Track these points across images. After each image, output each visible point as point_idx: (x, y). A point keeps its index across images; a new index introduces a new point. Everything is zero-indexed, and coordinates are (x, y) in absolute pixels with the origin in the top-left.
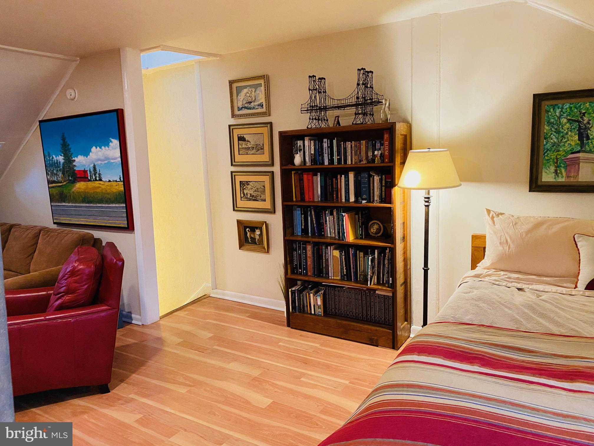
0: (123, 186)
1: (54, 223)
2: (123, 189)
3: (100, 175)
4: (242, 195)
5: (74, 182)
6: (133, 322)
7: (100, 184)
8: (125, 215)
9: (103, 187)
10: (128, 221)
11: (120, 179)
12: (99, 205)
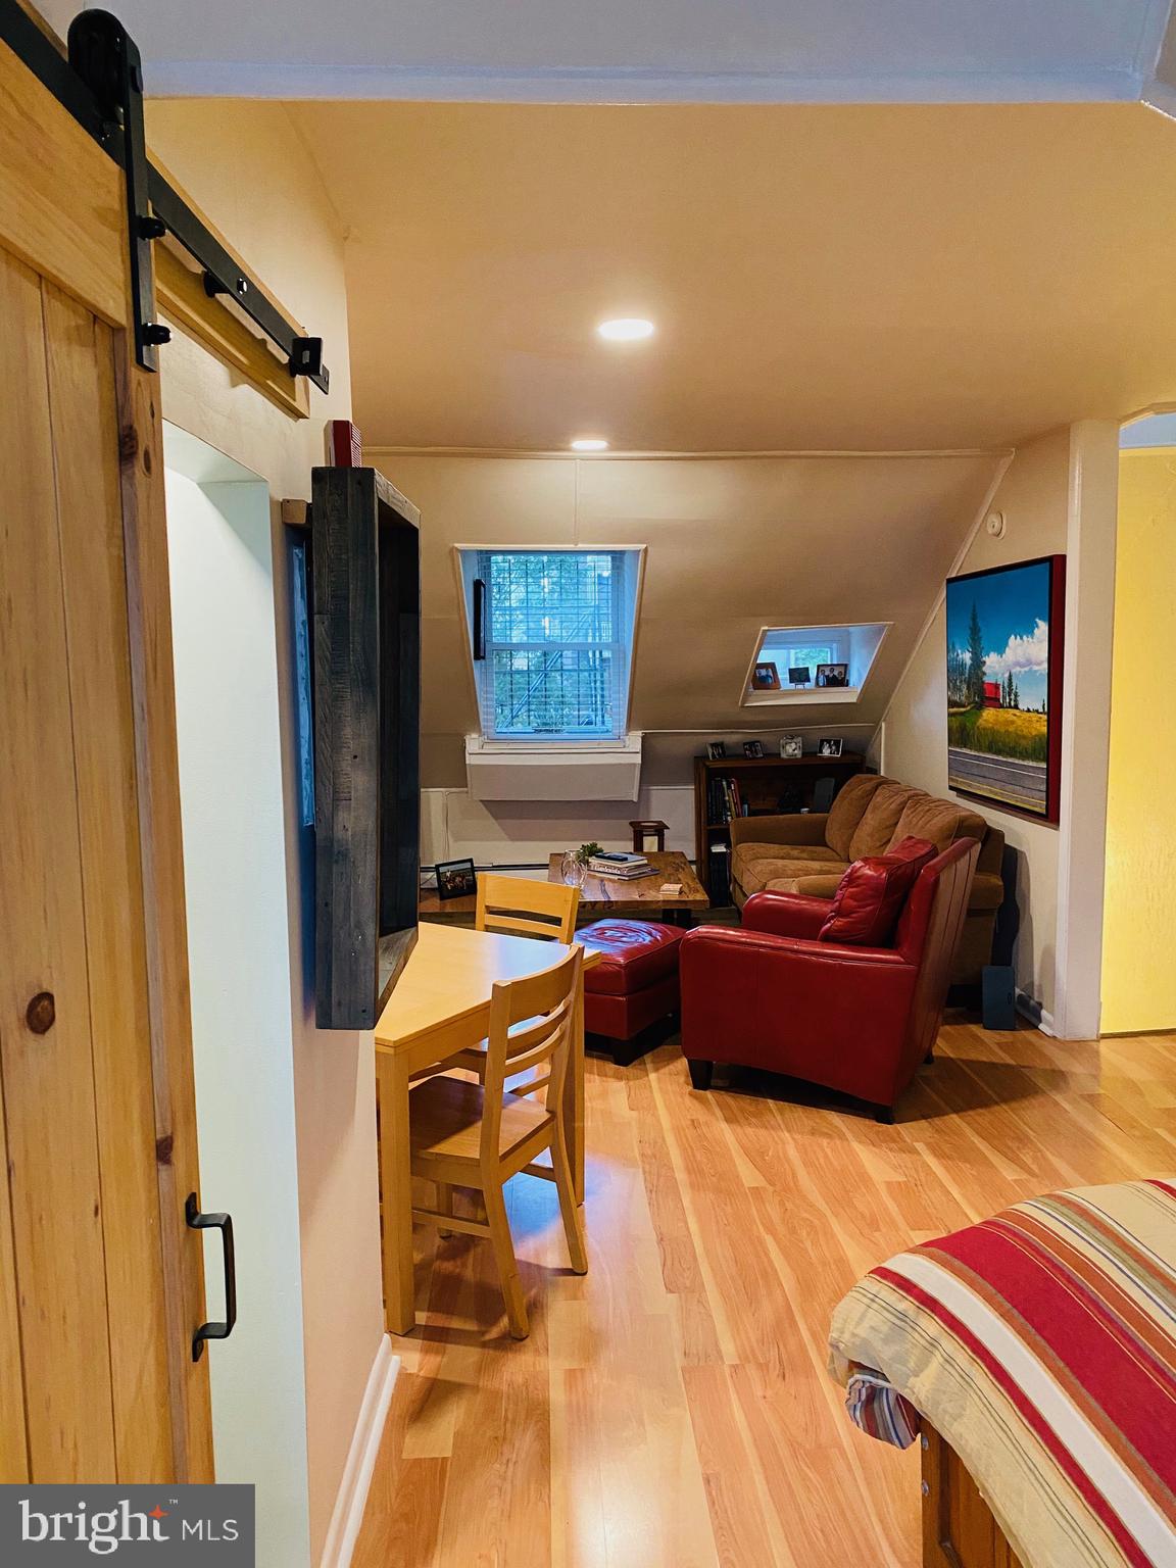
0: (1046, 723)
1: (951, 788)
2: (1045, 729)
3: (1016, 696)
5: (980, 707)
6: (1041, 1026)
7: (1015, 715)
8: (1044, 788)
9: (1019, 722)
10: (1047, 801)
11: (1043, 708)
12: (1010, 760)
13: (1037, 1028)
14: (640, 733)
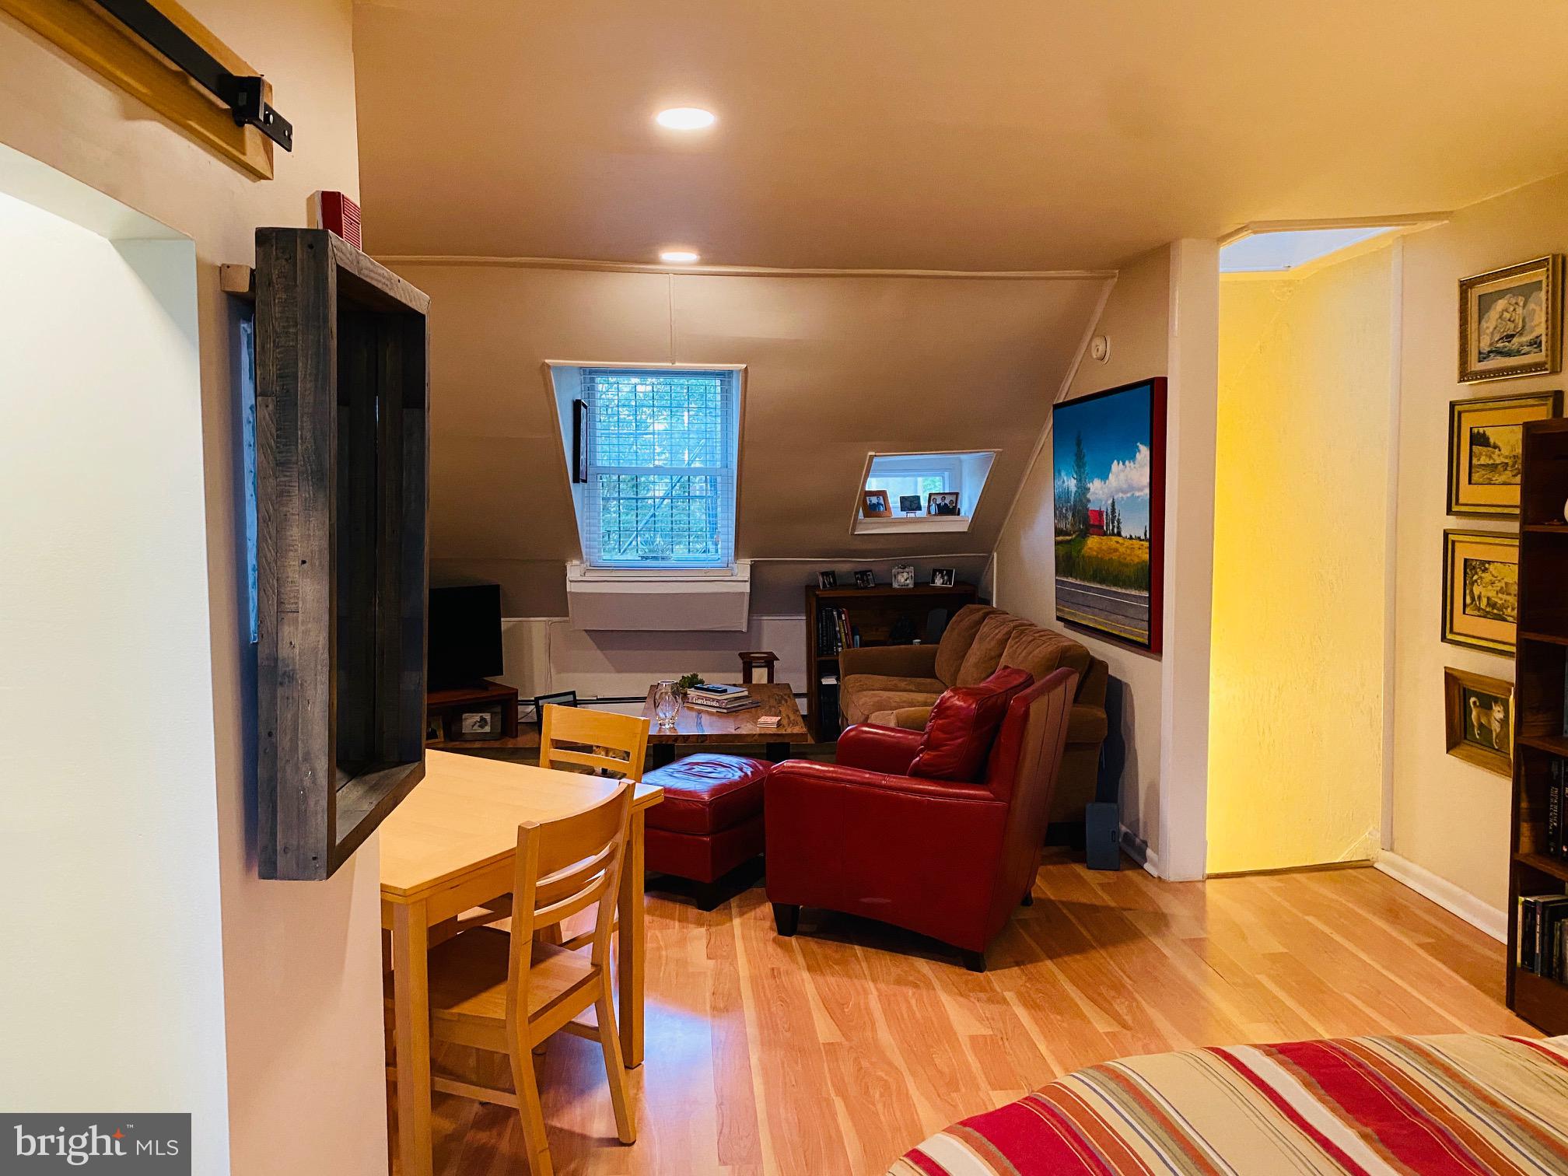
0: (1148, 551)
1: (1059, 618)
2: (1146, 557)
3: (1119, 522)
4: (1468, 600)
5: (1084, 535)
6: (1146, 866)
7: (1118, 542)
8: (1146, 617)
9: (1122, 550)
10: (1150, 630)
11: (1145, 535)
12: (1114, 589)
13: (1142, 868)
14: (748, 561)
